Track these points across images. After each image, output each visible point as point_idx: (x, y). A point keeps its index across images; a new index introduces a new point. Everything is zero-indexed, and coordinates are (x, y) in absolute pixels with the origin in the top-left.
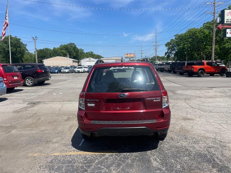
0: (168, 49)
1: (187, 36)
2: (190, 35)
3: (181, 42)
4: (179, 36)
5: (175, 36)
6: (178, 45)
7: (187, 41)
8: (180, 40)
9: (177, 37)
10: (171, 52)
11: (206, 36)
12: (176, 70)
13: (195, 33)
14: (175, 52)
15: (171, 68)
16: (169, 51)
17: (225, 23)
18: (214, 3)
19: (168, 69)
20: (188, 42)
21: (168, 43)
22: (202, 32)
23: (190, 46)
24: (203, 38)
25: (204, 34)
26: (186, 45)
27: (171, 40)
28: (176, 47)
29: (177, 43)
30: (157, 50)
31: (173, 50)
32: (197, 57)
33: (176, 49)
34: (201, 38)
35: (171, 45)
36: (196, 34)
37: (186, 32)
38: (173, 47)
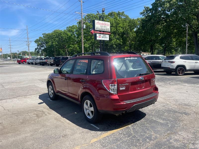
0: (38, 45)
1: (54, 36)
2: (56, 35)
3: (49, 40)
4: (47, 35)
5: (43, 34)
6: (47, 43)
7: (54, 40)
8: (48, 38)
9: (44, 35)
10: (40, 48)
11: (69, 37)
12: (61, 63)
13: (60, 34)
14: (44, 48)
15: (55, 62)
16: (38, 48)
17: (96, 29)
18: (81, 13)
19: (50, 62)
20: (56, 41)
21: (37, 40)
22: (66, 34)
23: (57, 44)
24: (67, 38)
25: (68, 35)
26: (54, 43)
27: (40, 38)
28: (44, 44)
29: (46, 41)
30: (29, 46)
31: (42, 47)
32: (63, 54)
33: (45, 45)
34: (66, 38)
35: (40, 42)
36: (62, 34)
37: (52, 32)
38: (42, 44)
